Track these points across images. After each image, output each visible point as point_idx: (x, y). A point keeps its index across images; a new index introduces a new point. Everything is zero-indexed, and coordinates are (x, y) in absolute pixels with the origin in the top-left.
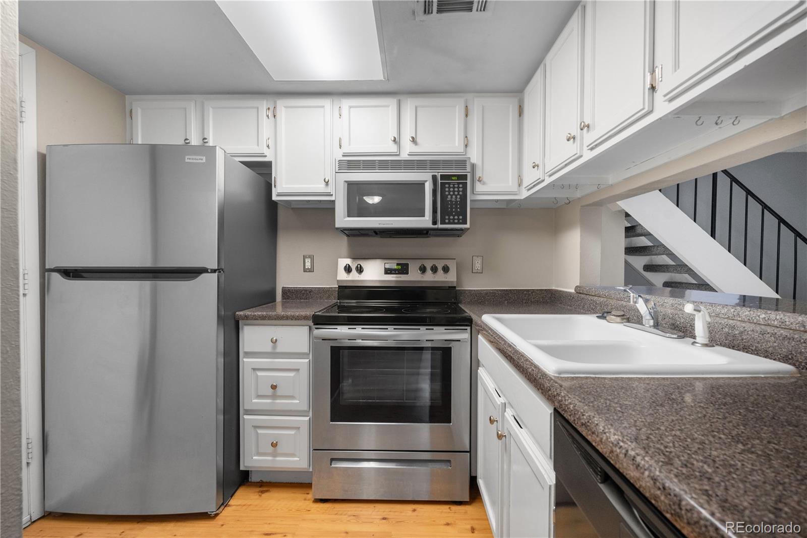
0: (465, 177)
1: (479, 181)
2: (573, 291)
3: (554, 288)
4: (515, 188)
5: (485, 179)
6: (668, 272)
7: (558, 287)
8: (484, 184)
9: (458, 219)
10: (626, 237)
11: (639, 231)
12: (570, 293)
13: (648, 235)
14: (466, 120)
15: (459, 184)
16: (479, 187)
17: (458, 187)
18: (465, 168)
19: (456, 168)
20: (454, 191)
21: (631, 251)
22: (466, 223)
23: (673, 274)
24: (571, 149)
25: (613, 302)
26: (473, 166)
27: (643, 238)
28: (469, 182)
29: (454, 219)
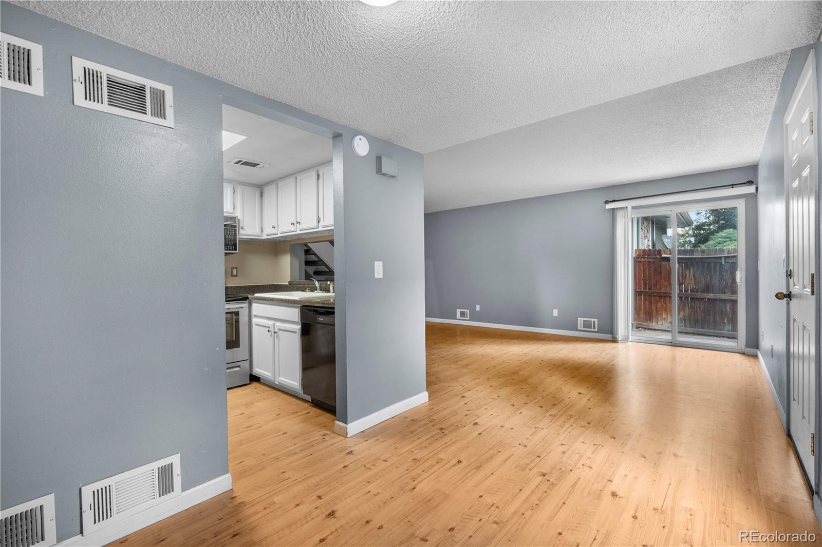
0: (235, 226)
1: (242, 228)
2: (288, 284)
3: (275, 284)
4: (260, 234)
5: (244, 227)
6: (326, 275)
7: (279, 282)
8: (244, 230)
9: (232, 248)
10: (305, 255)
11: (311, 252)
12: (286, 285)
13: (315, 254)
14: (234, 196)
15: (232, 229)
16: (242, 232)
17: (232, 231)
18: (235, 222)
19: (231, 221)
20: (229, 233)
21: (308, 263)
22: (236, 250)
23: (328, 276)
24: (292, 228)
25: (306, 286)
26: (239, 220)
27: (313, 256)
28: (237, 229)
29: (230, 248)
